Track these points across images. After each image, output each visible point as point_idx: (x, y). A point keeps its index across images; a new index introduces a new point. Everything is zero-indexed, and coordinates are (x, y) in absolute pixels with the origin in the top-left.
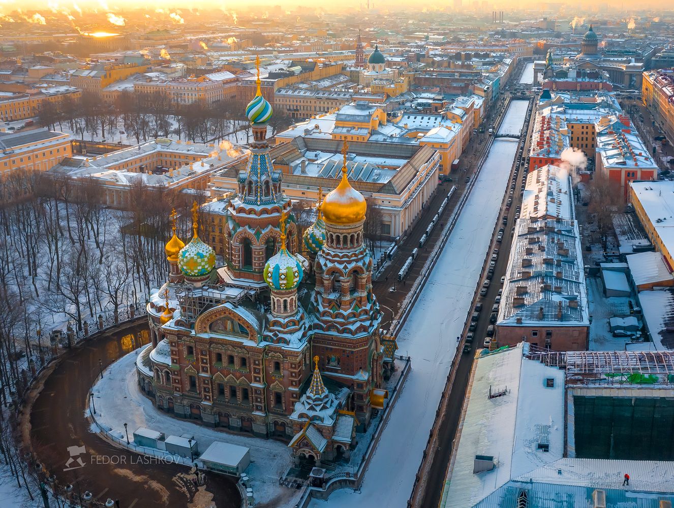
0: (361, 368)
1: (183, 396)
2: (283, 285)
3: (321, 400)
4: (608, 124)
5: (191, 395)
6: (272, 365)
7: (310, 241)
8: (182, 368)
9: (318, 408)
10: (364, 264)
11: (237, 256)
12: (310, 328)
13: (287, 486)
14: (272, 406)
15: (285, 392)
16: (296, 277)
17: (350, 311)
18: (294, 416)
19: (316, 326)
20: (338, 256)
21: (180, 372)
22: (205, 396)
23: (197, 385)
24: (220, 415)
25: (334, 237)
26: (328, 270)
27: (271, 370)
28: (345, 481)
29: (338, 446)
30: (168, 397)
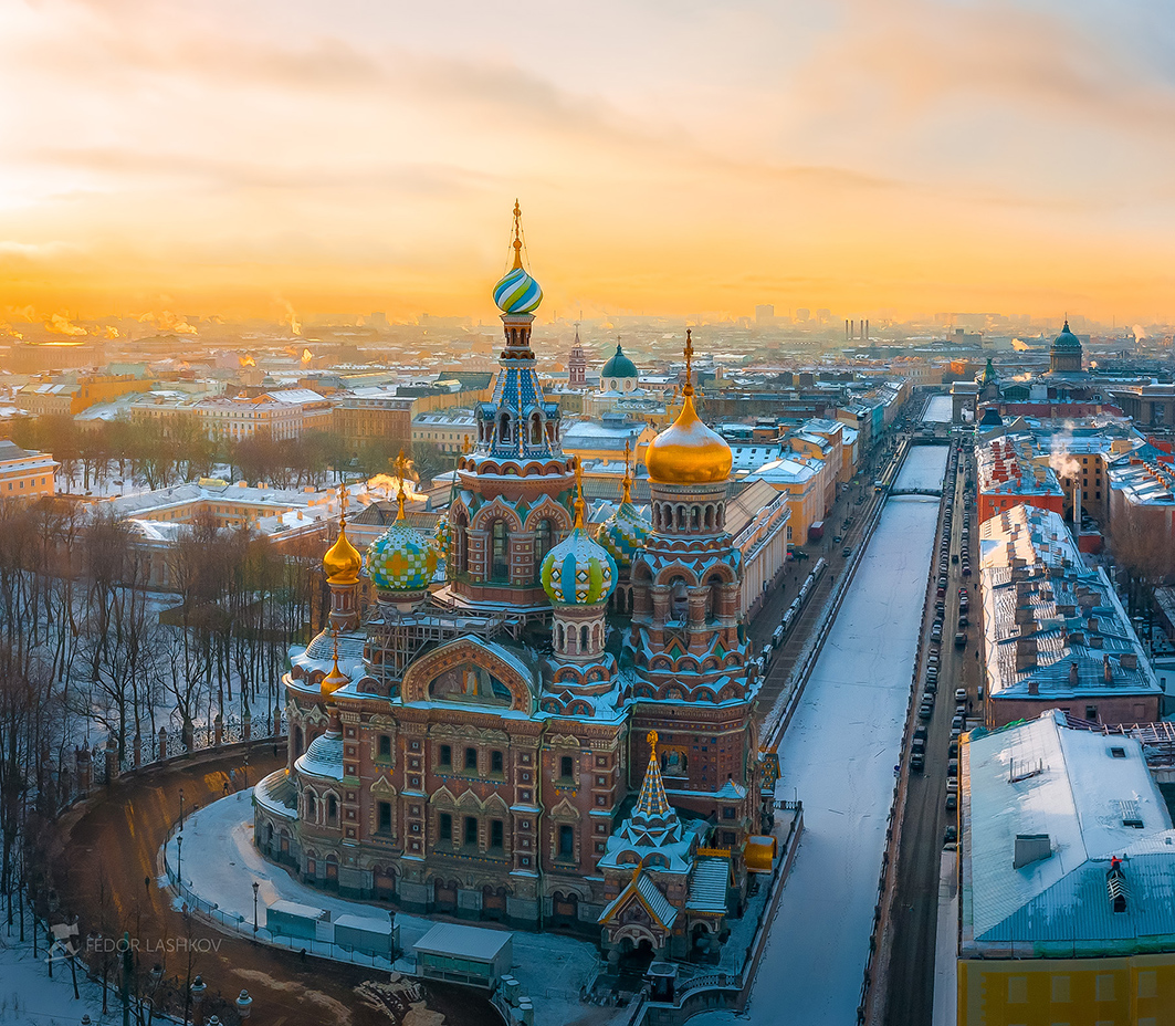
0: (730, 776)
1: (362, 849)
2: (582, 595)
3: (663, 824)
4: (1129, 449)
5: (379, 844)
6: (557, 764)
7: (612, 542)
8: (364, 786)
9: (657, 841)
10: (732, 563)
11: (478, 556)
12: (627, 694)
13: (597, 1003)
14: (552, 858)
15: (581, 821)
16: (607, 580)
17: (708, 654)
18: (608, 862)
19: (639, 690)
20: (683, 547)
21: (357, 795)
22: (411, 842)
23: (394, 820)
24: (438, 885)
25: (674, 511)
26: (663, 575)
27: (555, 775)
28: (716, 993)
29: (697, 926)
30: (329, 852)
